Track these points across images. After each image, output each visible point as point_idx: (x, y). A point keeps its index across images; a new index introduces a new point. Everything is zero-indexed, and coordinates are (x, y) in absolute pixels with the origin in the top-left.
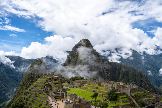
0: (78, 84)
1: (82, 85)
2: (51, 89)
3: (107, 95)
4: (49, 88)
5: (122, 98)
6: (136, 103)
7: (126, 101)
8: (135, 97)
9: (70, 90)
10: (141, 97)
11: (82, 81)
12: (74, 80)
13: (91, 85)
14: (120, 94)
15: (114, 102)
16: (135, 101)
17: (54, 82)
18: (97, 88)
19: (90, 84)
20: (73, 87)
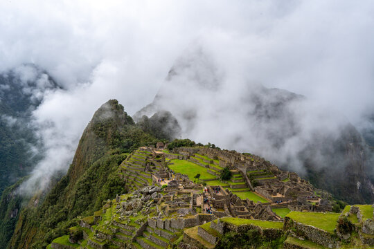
0: (185, 154)
1: (191, 154)
2: (154, 168)
3: (220, 174)
4: (152, 167)
5: (236, 177)
6: (249, 183)
7: (240, 181)
8: (251, 177)
9: (173, 164)
10: (257, 176)
11: (192, 148)
12: (179, 146)
13: (205, 158)
14: (234, 173)
15: (226, 182)
16: (249, 181)
17: (157, 159)
18: (212, 162)
19: (203, 155)
20: (178, 158)
